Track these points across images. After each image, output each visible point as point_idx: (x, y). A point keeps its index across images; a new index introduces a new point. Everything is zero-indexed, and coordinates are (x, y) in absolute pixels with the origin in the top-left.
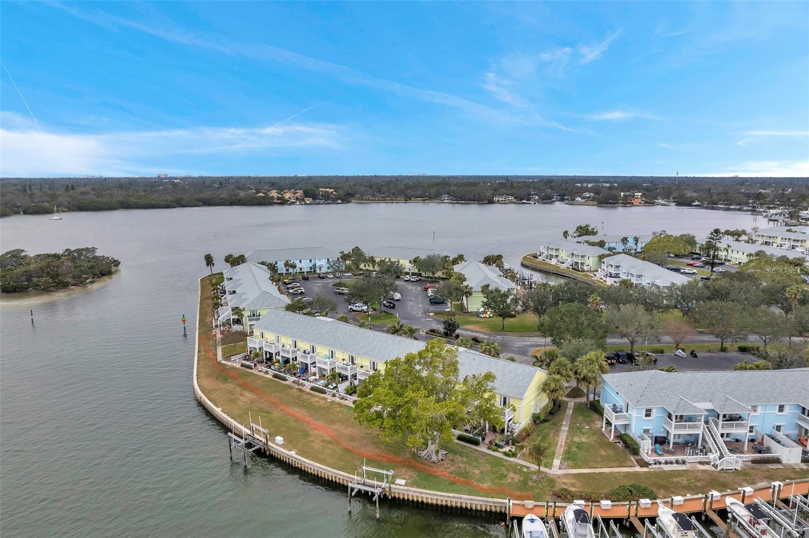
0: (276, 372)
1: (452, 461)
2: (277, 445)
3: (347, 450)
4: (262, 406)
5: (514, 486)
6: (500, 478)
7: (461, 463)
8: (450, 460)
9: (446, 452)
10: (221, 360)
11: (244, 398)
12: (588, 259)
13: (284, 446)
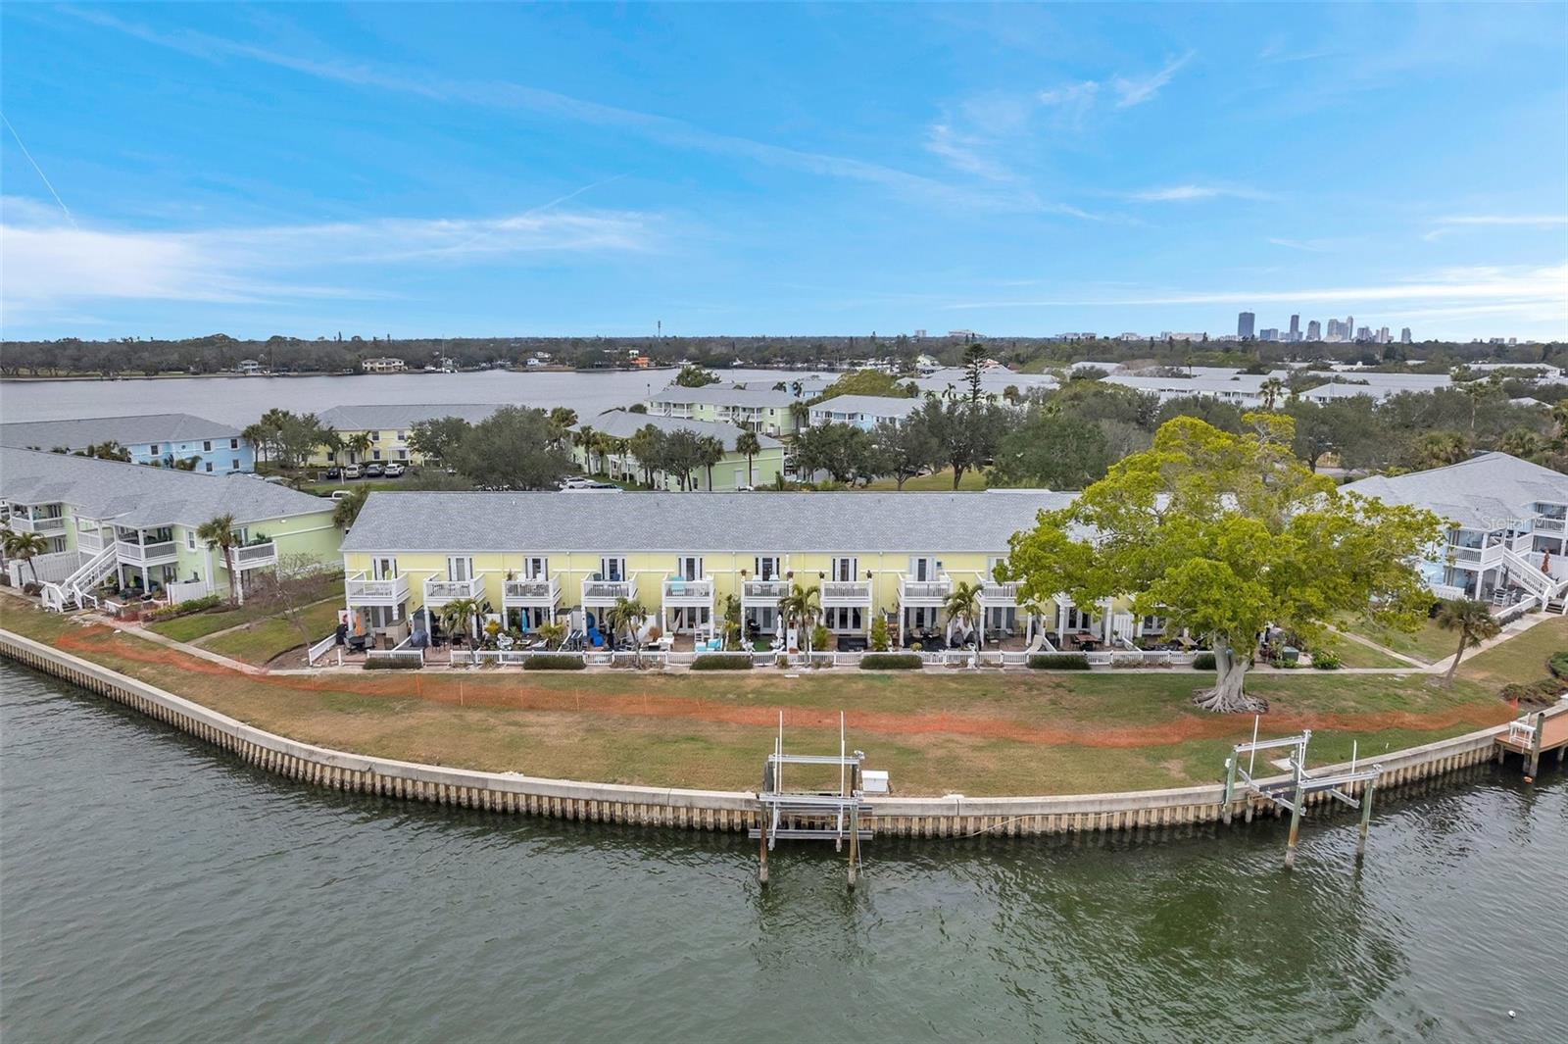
0: (533, 653)
1: (1279, 700)
2: (880, 795)
10: (264, 670)
11: (543, 729)
12: (772, 414)
13: (902, 792)
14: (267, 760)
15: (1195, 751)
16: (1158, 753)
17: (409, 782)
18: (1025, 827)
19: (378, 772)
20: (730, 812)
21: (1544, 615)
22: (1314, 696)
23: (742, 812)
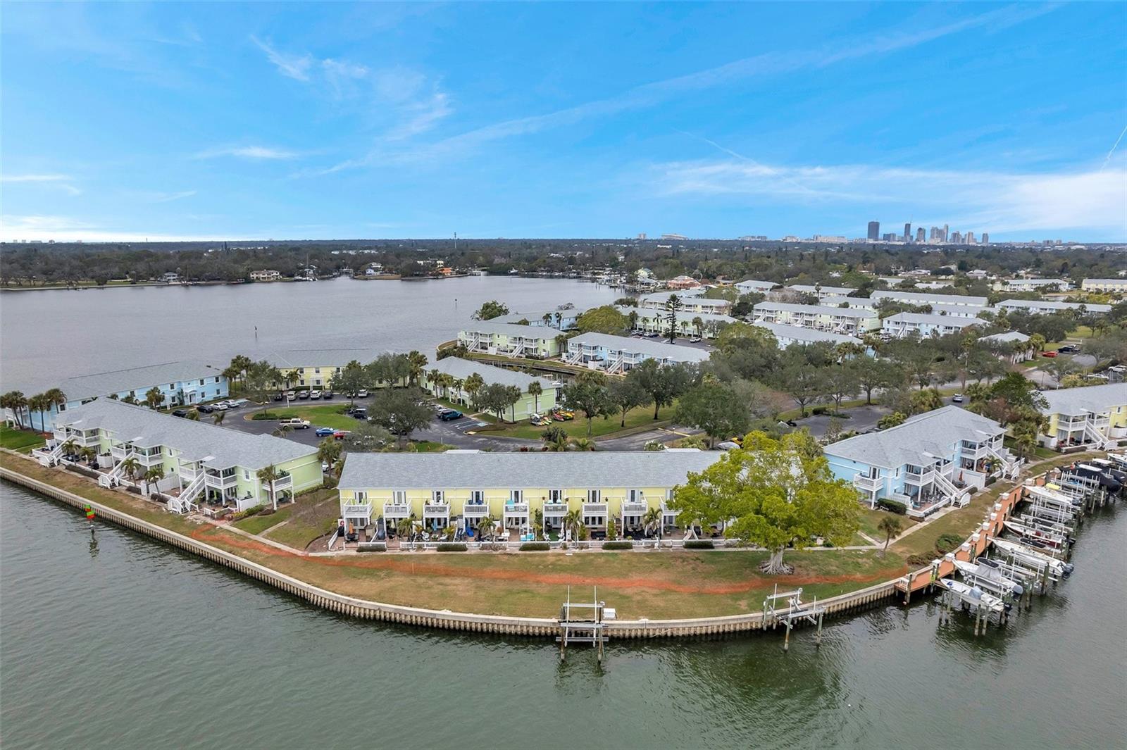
0: (440, 543)
1: (800, 567)
2: (612, 619)
7: (809, 566)
8: (797, 567)
10: (306, 553)
11: (455, 587)
12: (544, 343)
13: (621, 618)
14: (325, 604)
15: (754, 595)
16: (737, 596)
17: (398, 615)
18: (675, 633)
19: (383, 610)
20: (546, 628)
21: (951, 509)
22: (818, 564)
23: (551, 628)
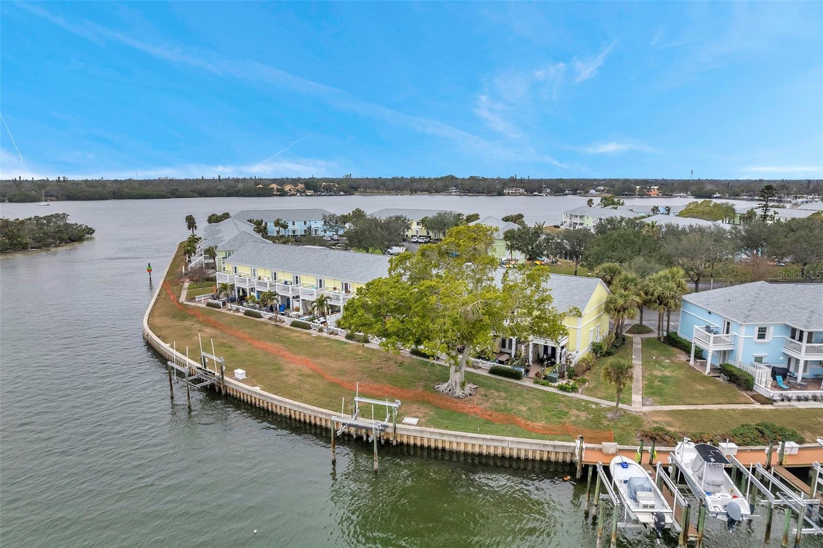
0: (249, 309)
1: (486, 396)
2: (237, 380)
3: (334, 384)
4: (225, 341)
5: (581, 425)
6: (559, 416)
7: (498, 398)
8: (481, 395)
9: (476, 386)
10: (185, 301)
